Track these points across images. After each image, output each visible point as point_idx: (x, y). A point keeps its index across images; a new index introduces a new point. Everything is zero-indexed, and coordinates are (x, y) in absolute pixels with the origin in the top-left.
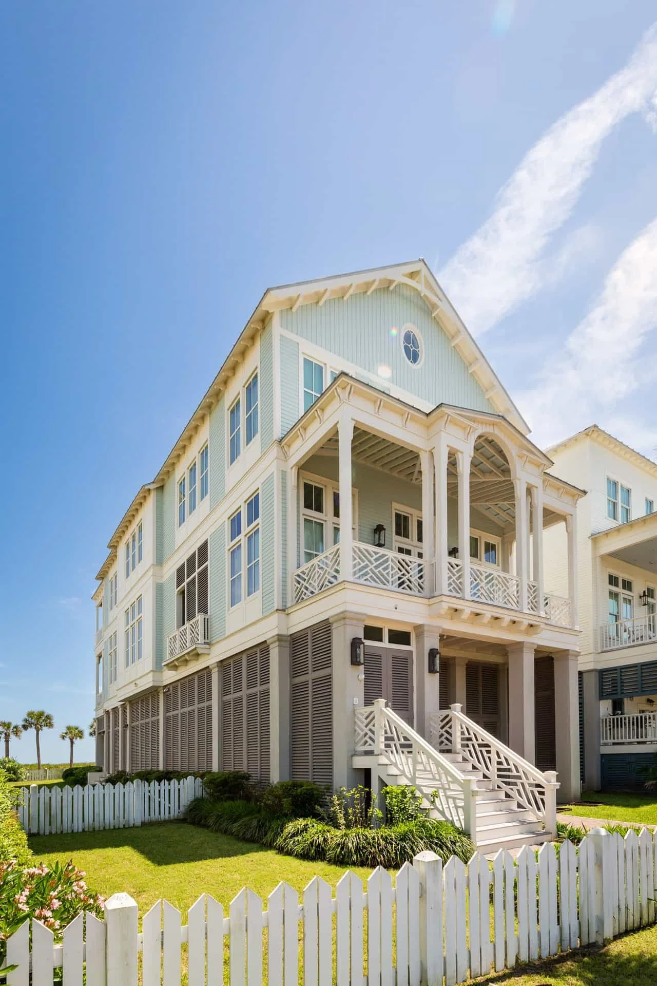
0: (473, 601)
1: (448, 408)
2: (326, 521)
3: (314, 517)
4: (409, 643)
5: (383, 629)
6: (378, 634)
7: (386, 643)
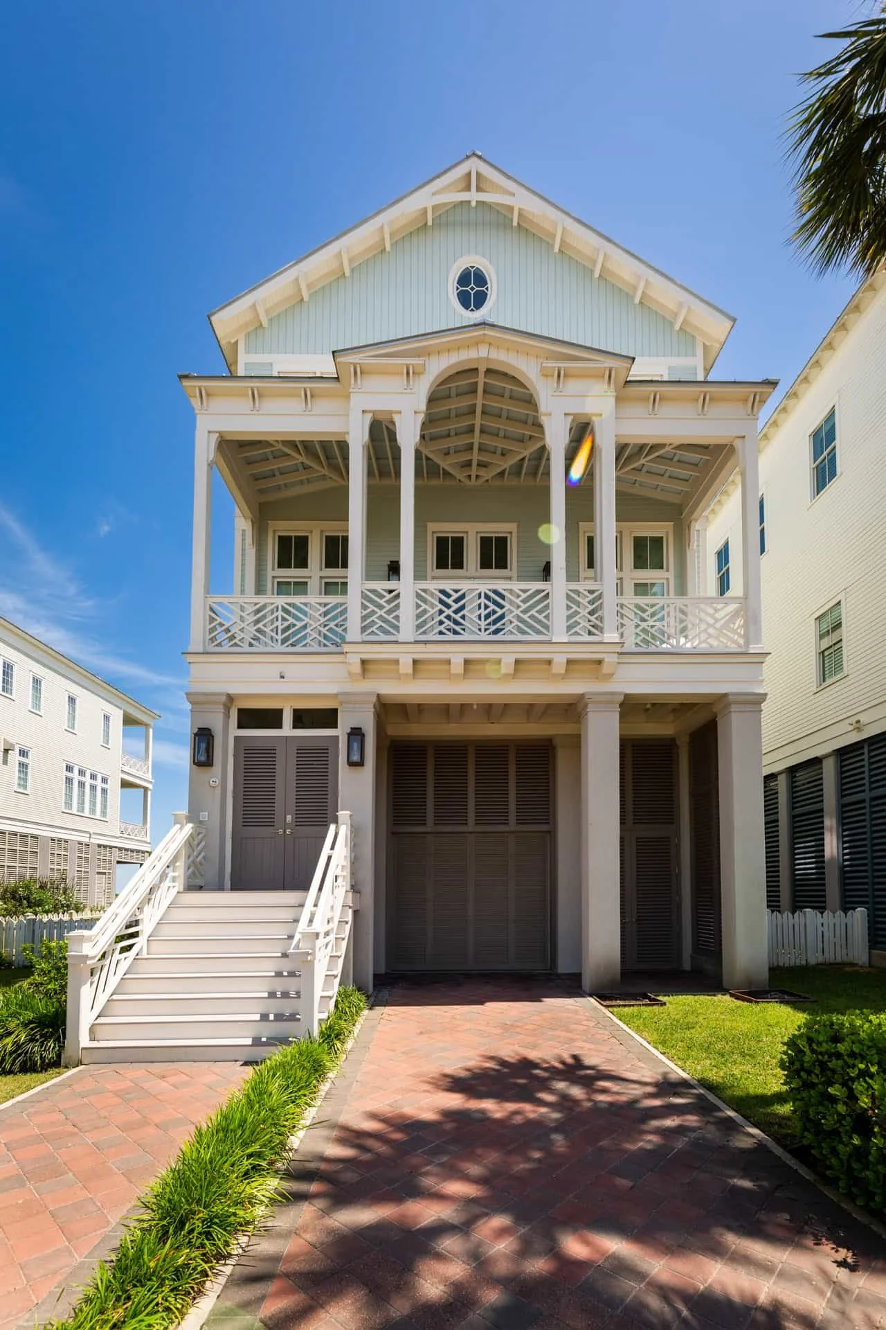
0: (416, 642)
1: (346, 355)
2: (310, 577)
3: (290, 577)
4: (334, 725)
5: (281, 711)
6: (271, 718)
7: (287, 729)
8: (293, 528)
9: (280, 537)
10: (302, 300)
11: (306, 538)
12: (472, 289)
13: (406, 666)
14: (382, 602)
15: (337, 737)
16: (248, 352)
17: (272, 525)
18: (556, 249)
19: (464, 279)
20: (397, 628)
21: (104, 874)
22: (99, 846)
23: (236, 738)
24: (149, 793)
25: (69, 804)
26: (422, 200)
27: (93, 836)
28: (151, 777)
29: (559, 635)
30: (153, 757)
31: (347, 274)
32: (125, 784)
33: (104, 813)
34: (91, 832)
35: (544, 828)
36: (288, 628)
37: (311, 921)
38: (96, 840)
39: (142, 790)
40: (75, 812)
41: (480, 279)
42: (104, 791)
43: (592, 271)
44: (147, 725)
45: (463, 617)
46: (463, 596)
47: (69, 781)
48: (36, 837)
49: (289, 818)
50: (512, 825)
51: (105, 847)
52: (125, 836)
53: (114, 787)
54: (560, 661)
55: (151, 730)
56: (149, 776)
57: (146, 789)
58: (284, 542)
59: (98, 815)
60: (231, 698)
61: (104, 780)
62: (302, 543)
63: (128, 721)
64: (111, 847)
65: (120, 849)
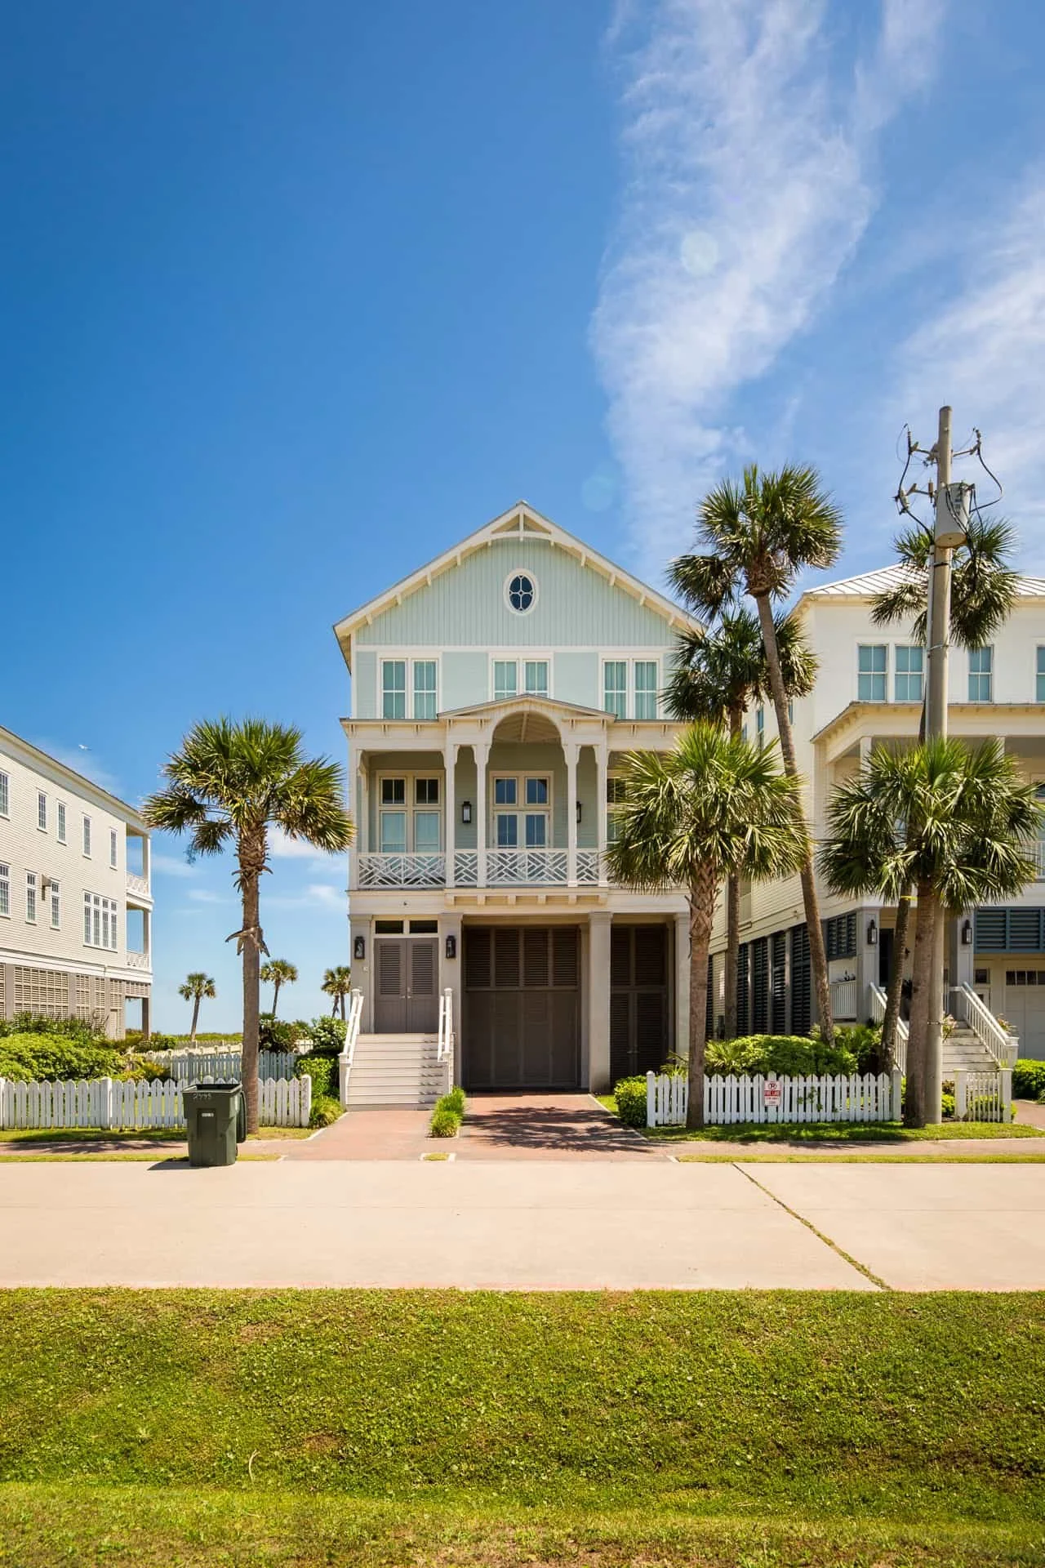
0: (487, 886)
4: (435, 930)
5: (402, 922)
6: (396, 927)
7: (406, 934)
8: (393, 775)
9: (384, 781)
10: (397, 604)
11: (402, 781)
12: (521, 593)
13: (481, 900)
14: (466, 861)
15: (438, 939)
16: (358, 643)
17: (379, 773)
18: (583, 564)
19: (515, 585)
20: (476, 878)
21: (116, 1010)
22: (112, 980)
23: (376, 940)
24: (150, 914)
25: (87, 939)
26: (485, 536)
27: (108, 970)
28: (150, 895)
29: (573, 882)
30: (152, 870)
31: (429, 583)
32: (130, 907)
33: (114, 945)
34: (106, 965)
35: (573, 988)
36: (407, 873)
37: (443, 1050)
38: (110, 974)
39: (142, 912)
40: (93, 945)
41: (527, 585)
42: (114, 918)
43: (609, 581)
44: (145, 836)
45: (515, 870)
46: (516, 857)
47: (87, 911)
48: (65, 974)
49: (409, 990)
50: (551, 987)
51: (116, 980)
52: (131, 967)
53: (122, 913)
54: (573, 897)
55: (149, 841)
56: (148, 896)
57: (146, 911)
58: (387, 785)
59: (110, 948)
60: (373, 916)
61: (114, 907)
62: (400, 785)
63: (131, 832)
64: (121, 981)
65: (128, 982)
